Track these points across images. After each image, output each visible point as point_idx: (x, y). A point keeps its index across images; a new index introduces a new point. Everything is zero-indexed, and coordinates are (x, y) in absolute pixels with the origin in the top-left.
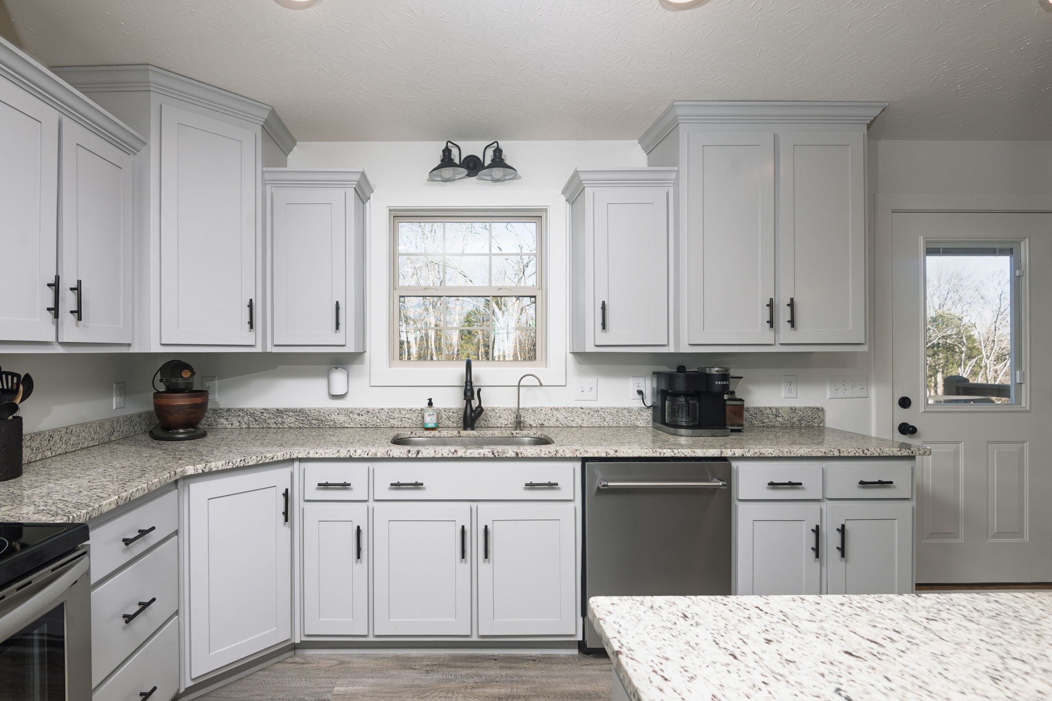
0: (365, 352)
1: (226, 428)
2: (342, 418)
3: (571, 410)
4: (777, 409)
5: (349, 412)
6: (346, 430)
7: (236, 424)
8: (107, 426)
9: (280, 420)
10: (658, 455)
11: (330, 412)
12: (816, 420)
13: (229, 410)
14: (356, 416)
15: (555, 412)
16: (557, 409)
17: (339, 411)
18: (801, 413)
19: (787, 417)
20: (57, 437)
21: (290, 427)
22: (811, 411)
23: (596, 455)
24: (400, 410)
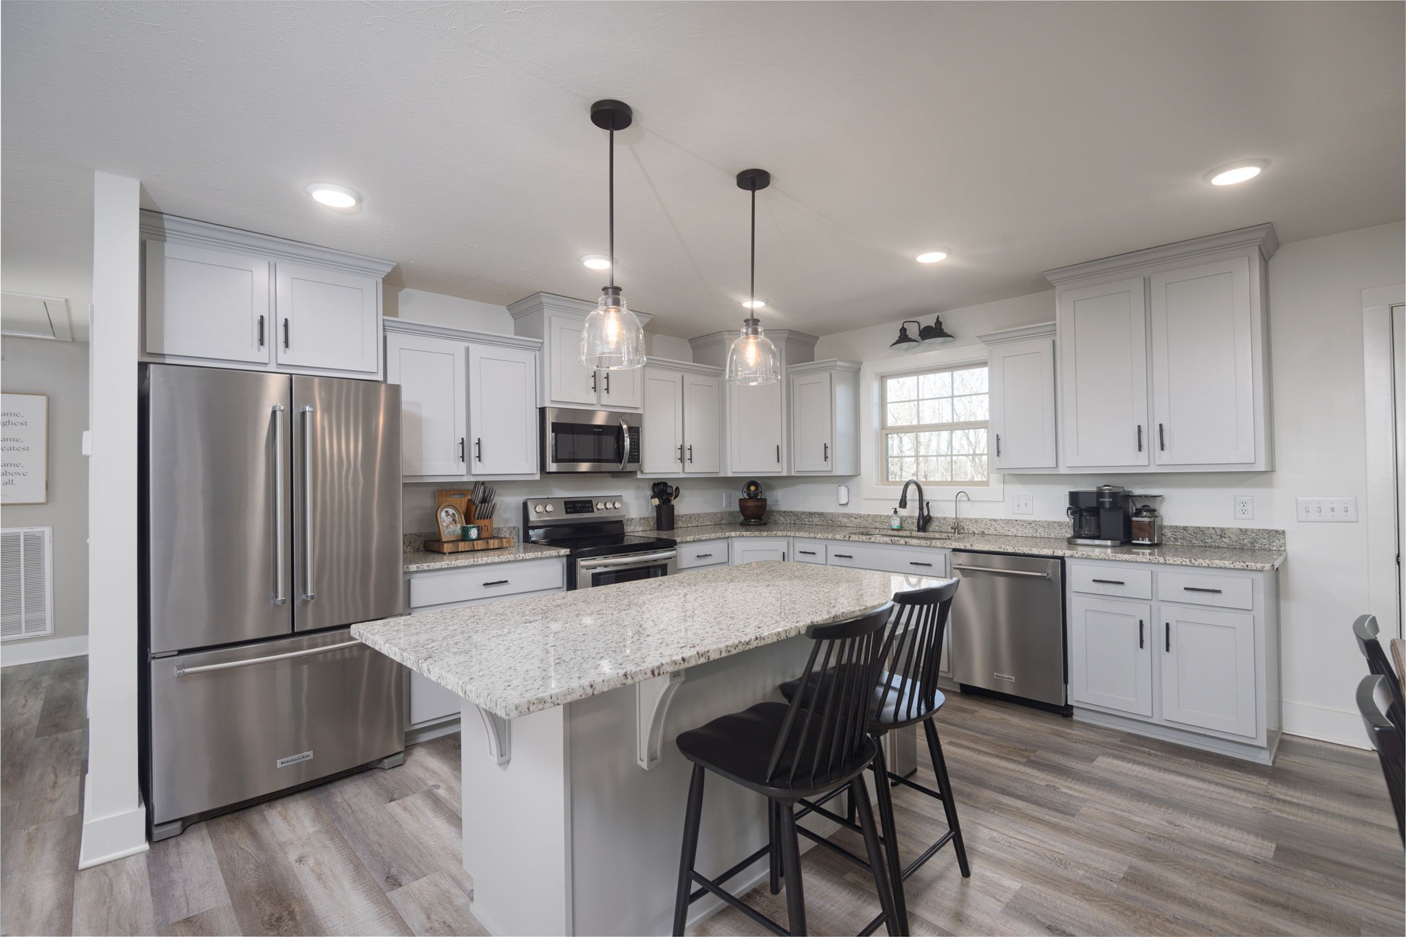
0: (858, 475)
1: (783, 523)
2: (845, 520)
3: (1008, 522)
4: (1222, 530)
5: (849, 516)
6: (848, 528)
7: (789, 521)
8: (719, 516)
9: (811, 519)
10: (1002, 550)
11: (838, 515)
12: (1275, 544)
13: (785, 512)
14: (854, 519)
15: (994, 523)
16: (995, 520)
17: (844, 515)
18: (1254, 535)
19: (1234, 538)
20: (693, 518)
21: (817, 525)
22: (1267, 533)
23: (958, 547)
24: (880, 516)
